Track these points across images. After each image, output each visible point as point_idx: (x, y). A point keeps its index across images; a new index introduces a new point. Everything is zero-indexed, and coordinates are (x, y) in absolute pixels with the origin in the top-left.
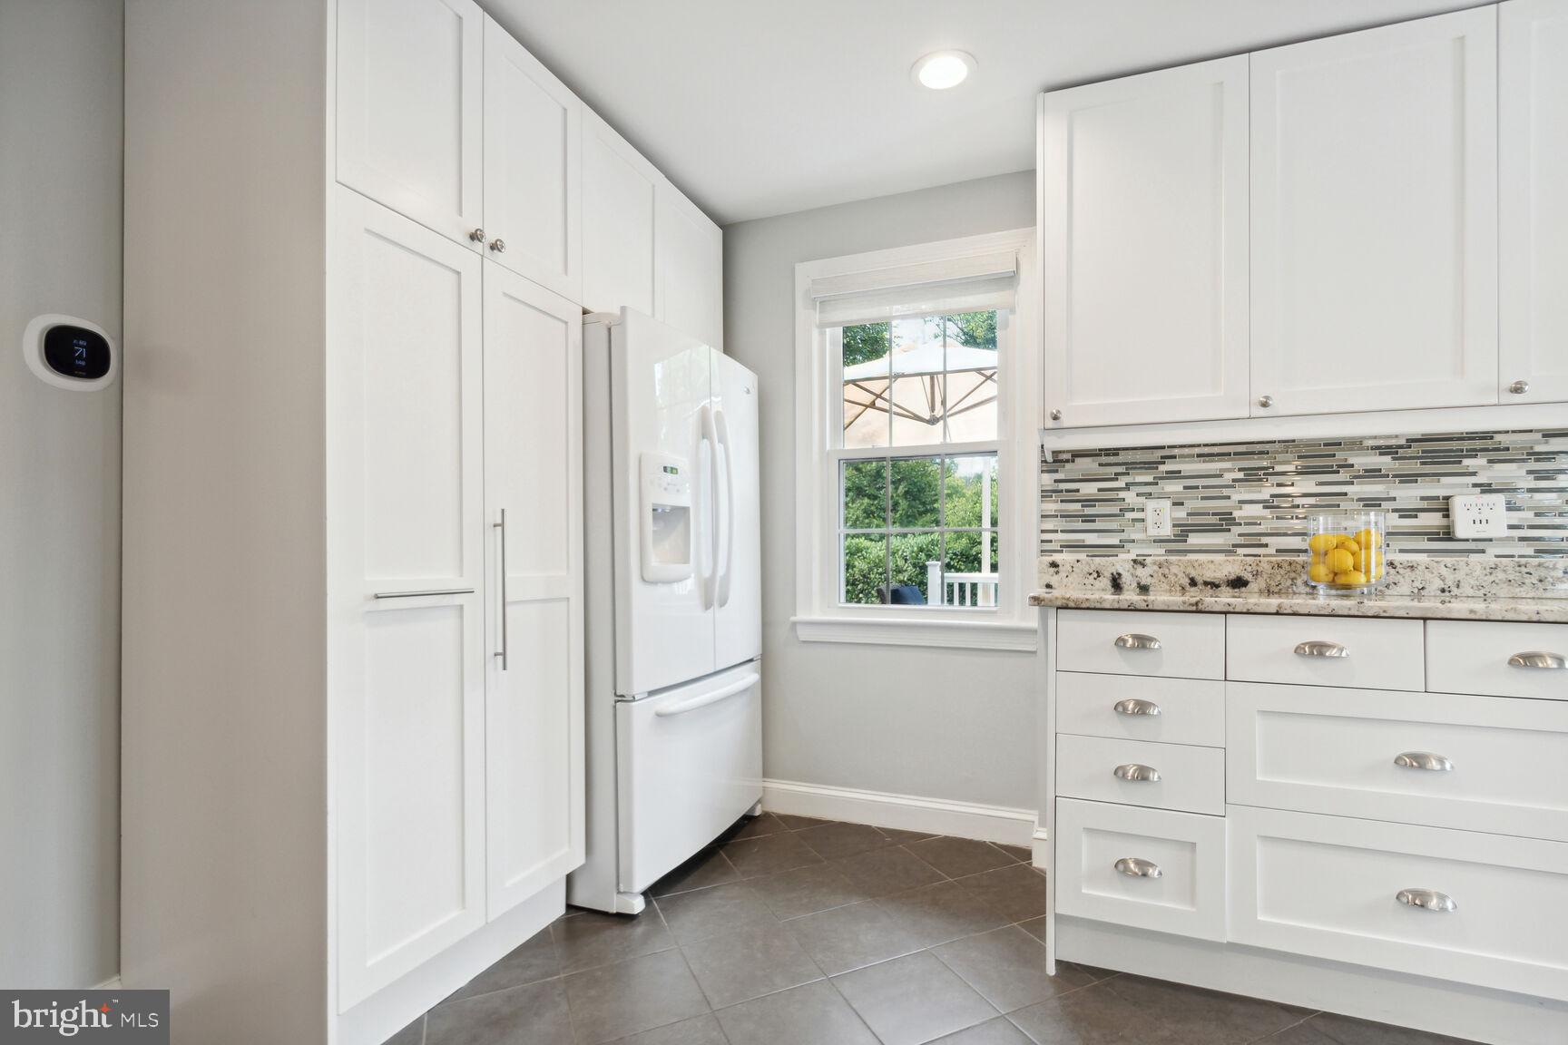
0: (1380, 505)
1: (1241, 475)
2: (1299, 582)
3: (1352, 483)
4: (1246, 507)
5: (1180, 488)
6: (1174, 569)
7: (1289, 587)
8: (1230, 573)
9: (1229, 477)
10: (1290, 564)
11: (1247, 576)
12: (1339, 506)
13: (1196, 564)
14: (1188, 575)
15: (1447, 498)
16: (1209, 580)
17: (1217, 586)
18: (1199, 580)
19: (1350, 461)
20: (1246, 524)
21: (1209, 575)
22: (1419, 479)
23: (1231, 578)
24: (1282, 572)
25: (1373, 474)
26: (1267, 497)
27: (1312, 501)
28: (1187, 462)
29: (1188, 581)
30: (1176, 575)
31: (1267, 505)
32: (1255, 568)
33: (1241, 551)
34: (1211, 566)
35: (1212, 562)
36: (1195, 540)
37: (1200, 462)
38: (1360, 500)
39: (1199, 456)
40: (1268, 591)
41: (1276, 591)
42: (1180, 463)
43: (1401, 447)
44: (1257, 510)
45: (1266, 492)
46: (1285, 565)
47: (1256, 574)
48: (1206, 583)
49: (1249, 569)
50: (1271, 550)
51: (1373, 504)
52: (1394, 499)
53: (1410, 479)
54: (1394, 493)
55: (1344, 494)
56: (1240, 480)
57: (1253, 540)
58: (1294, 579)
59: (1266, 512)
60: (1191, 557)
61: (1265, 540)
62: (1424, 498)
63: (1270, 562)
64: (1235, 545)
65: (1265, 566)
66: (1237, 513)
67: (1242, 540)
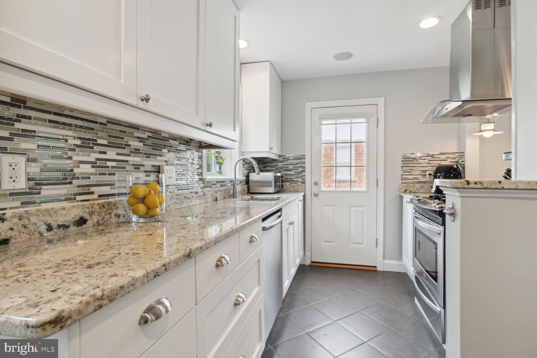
0: (139, 168)
1: (78, 142)
2: (113, 215)
3: (130, 155)
4: (82, 166)
5: (35, 147)
6: (33, 219)
7: (108, 220)
8: (76, 215)
9: (72, 141)
10: (109, 204)
11: (87, 216)
12: (125, 168)
13: (52, 212)
14: (45, 223)
15: (159, 166)
16: (61, 223)
17: (68, 227)
18: (54, 225)
19: (130, 143)
20: (83, 178)
21: (61, 220)
22: (151, 156)
23: (76, 219)
24: (105, 210)
25: (137, 151)
26: (93, 160)
27: (114, 164)
28: (41, 125)
29: (46, 227)
30: (35, 224)
31: (93, 164)
32: (91, 209)
33: (79, 198)
34: (64, 212)
35: (64, 209)
36: (46, 191)
37: (51, 127)
38: (133, 165)
39: (50, 121)
40: (98, 224)
41: (102, 223)
42: (35, 124)
43: (146, 139)
44: (86, 169)
45: (93, 157)
46: (106, 205)
47: (91, 213)
48: (59, 226)
49: (87, 210)
50: (95, 196)
51: (137, 167)
52: (144, 166)
53: (148, 156)
54: (144, 163)
55: (127, 161)
56: (78, 146)
57: (86, 190)
58: (110, 214)
59: (93, 170)
60: (44, 206)
61: (92, 189)
62: (153, 166)
63: (98, 204)
64: (76, 194)
65: (96, 207)
66: (76, 170)
67: (80, 190)
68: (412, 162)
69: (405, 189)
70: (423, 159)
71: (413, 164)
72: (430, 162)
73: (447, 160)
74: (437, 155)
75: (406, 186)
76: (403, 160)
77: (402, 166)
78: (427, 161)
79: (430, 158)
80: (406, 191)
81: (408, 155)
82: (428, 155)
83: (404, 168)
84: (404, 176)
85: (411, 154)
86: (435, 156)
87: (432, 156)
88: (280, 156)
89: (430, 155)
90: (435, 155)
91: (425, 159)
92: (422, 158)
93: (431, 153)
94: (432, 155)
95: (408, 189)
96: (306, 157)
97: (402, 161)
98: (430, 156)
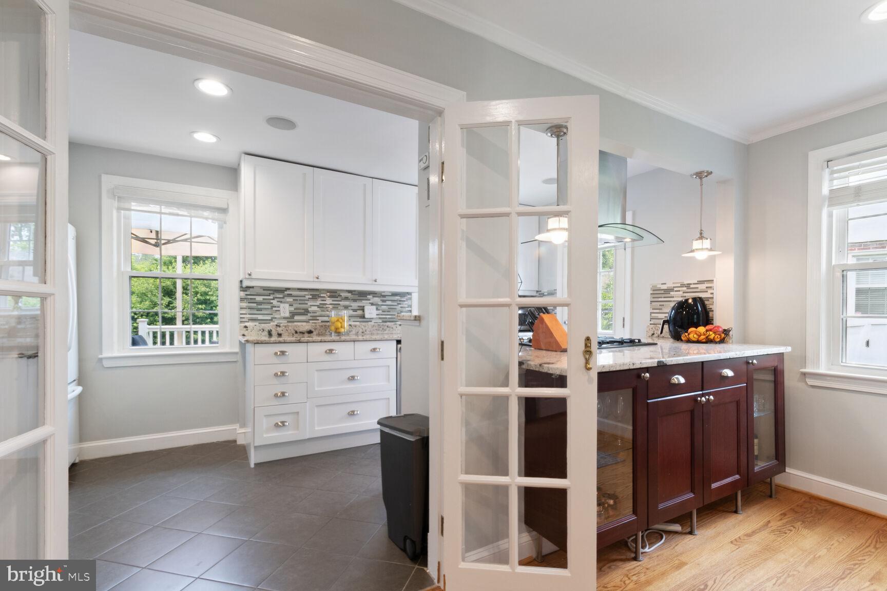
0: (348, 308)
1: (311, 297)
2: (327, 331)
3: (341, 301)
4: (312, 307)
5: (292, 300)
6: (290, 328)
7: (324, 333)
8: (307, 329)
9: (307, 297)
10: (325, 326)
11: (313, 330)
12: (337, 308)
13: (297, 326)
14: (294, 330)
15: (364, 306)
17: (304, 333)
18: (298, 331)
19: (341, 295)
20: (312, 313)
21: (301, 330)
22: (357, 301)
23: (308, 331)
24: (323, 328)
25: (347, 299)
26: (318, 304)
27: (331, 306)
29: (295, 332)
30: (291, 330)
31: (318, 307)
32: (315, 327)
33: (311, 321)
34: (302, 327)
35: (302, 325)
36: (296, 318)
38: (343, 306)
39: (298, 289)
40: (318, 334)
41: (321, 334)
42: (292, 291)
44: (315, 308)
45: (318, 302)
46: (323, 326)
47: (315, 329)
48: (300, 332)
49: (313, 327)
50: (320, 321)
51: (346, 307)
52: (351, 306)
53: (355, 300)
54: (351, 305)
55: (339, 304)
56: (310, 298)
57: (314, 318)
58: (326, 330)
59: (318, 309)
60: (296, 324)
61: (318, 318)
62: (359, 306)
63: (319, 325)
64: (309, 320)
65: (318, 326)
66: (310, 309)
67: (311, 318)
68: (663, 296)
69: (653, 332)
70: (676, 291)
71: (664, 297)
72: (685, 294)
73: (707, 292)
74: (694, 284)
75: (654, 328)
76: (652, 292)
77: (651, 301)
78: (681, 293)
79: (685, 289)
80: (653, 334)
81: (659, 286)
82: (682, 285)
83: (654, 304)
84: (653, 315)
85: (662, 284)
86: (692, 286)
87: (688, 286)
88: (537, 291)
89: (685, 284)
90: (691, 284)
91: (679, 291)
92: (675, 289)
93: (686, 282)
94: (687, 284)
95: (655, 332)
96: (557, 291)
97: (651, 294)
98: (685, 287)
